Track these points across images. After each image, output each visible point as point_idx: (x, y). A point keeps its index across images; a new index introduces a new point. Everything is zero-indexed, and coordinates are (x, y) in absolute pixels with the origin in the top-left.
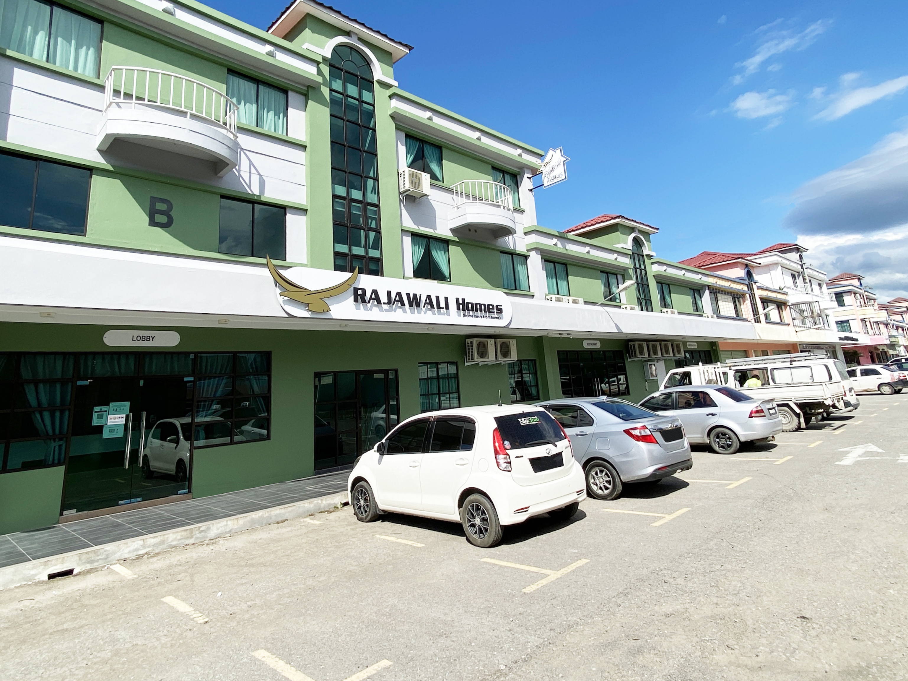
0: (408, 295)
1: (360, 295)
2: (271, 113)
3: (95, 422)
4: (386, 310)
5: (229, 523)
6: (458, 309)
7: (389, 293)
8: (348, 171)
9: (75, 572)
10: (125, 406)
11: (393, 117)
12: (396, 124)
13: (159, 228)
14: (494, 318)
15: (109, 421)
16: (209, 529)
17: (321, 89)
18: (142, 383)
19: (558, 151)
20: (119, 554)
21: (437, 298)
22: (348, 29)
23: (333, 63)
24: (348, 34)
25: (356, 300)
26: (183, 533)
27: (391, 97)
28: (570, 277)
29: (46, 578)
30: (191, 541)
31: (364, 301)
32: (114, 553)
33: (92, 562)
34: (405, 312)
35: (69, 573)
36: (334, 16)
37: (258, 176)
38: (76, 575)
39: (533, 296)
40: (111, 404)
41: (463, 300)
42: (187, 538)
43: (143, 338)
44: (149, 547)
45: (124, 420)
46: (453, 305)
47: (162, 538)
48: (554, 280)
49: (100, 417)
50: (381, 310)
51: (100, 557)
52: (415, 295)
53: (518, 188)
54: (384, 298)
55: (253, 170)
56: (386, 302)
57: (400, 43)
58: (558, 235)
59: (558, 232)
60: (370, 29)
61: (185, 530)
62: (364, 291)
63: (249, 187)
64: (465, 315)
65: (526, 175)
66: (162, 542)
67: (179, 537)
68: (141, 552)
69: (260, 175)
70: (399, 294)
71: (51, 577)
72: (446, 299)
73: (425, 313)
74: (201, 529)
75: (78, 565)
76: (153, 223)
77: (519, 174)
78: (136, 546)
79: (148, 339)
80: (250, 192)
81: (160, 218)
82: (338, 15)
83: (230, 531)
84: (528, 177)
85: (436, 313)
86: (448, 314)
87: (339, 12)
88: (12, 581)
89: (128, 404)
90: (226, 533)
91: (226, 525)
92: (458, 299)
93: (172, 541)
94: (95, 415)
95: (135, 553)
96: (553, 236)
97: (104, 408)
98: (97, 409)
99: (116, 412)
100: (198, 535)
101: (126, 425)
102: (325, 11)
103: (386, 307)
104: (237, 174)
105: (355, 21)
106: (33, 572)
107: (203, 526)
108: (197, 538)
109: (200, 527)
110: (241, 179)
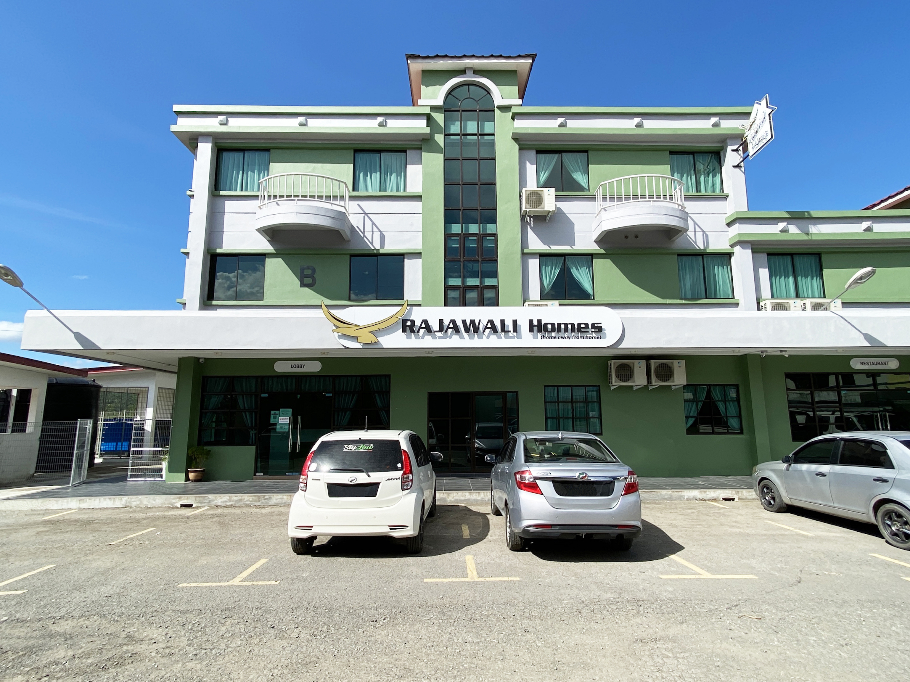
0: (464, 322)
1: (408, 326)
2: (394, 176)
3: (272, 421)
4: (440, 338)
5: (284, 497)
6: (531, 330)
7: (441, 322)
8: (462, 208)
9: (193, 506)
10: (289, 411)
11: (516, 138)
12: (519, 145)
13: (306, 288)
14: (591, 338)
15: (280, 420)
16: (270, 498)
17: (435, 138)
18: (299, 396)
19: (764, 102)
20: (215, 502)
21: (502, 322)
22: (462, 67)
23: (447, 107)
24: (462, 72)
25: (404, 331)
26: (253, 498)
27: (513, 119)
28: (826, 272)
29: (179, 506)
30: (258, 504)
31: (412, 331)
32: (213, 500)
33: (201, 503)
34: (462, 337)
35: (190, 506)
36: (442, 62)
37: (379, 233)
38: (194, 508)
39: (737, 304)
40: (281, 410)
41: (539, 321)
42: (256, 501)
43: (297, 366)
44: (233, 501)
45: (288, 421)
46: (524, 327)
47: (240, 498)
48: (791, 279)
49: (275, 418)
50: (434, 337)
51: (205, 501)
52: (473, 322)
53: (721, 168)
54: (436, 327)
55: (375, 229)
56: (438, 329)
57: (519, 56)
58: (787, 216)
59: (788, 212)
60: (482, 57)
61: (255, 496)
62: (413, 322)
63: (372, 243)
64: (543, 337)
65: (730, 148)
66: (240, 500)
67: (251, 500)
68: (228, 504)
69: (380, 232)
70: (453, 322)
71: (182, 506)
72: (515, 322)
73: (488, 337)
74: (266, 497)
75: (195, 503)
76: (303, 285)
77: (722, 150)
78: (225, 499)
79: (300, 366)
80: (373, 248)
81: (308, 281)
82: (446, 59)
83: (285, 503)
84: (733, 150)
85: (503, 337)
86: (519, 337)
87: (446, 56)
88: (165, 503)
89: (290, 410)
90: (282, 503)
91: (283, 498)
92: (531, 322)
93: (247, 501)
94: (272, 416)
95: (225, 503)
96: (776, 220)
97: (277, 412)
98: (273, 412)
99: (284, 415)
100: (264, 501)
101: (289, 424)
102: (432, 61)
103: (439, 334)
104: (362, 235)
105: (465, 56)
106: (174, 501)
107: (267, 496)
108: (262, 503)
109: (264, 496)
110: (365, 239)
